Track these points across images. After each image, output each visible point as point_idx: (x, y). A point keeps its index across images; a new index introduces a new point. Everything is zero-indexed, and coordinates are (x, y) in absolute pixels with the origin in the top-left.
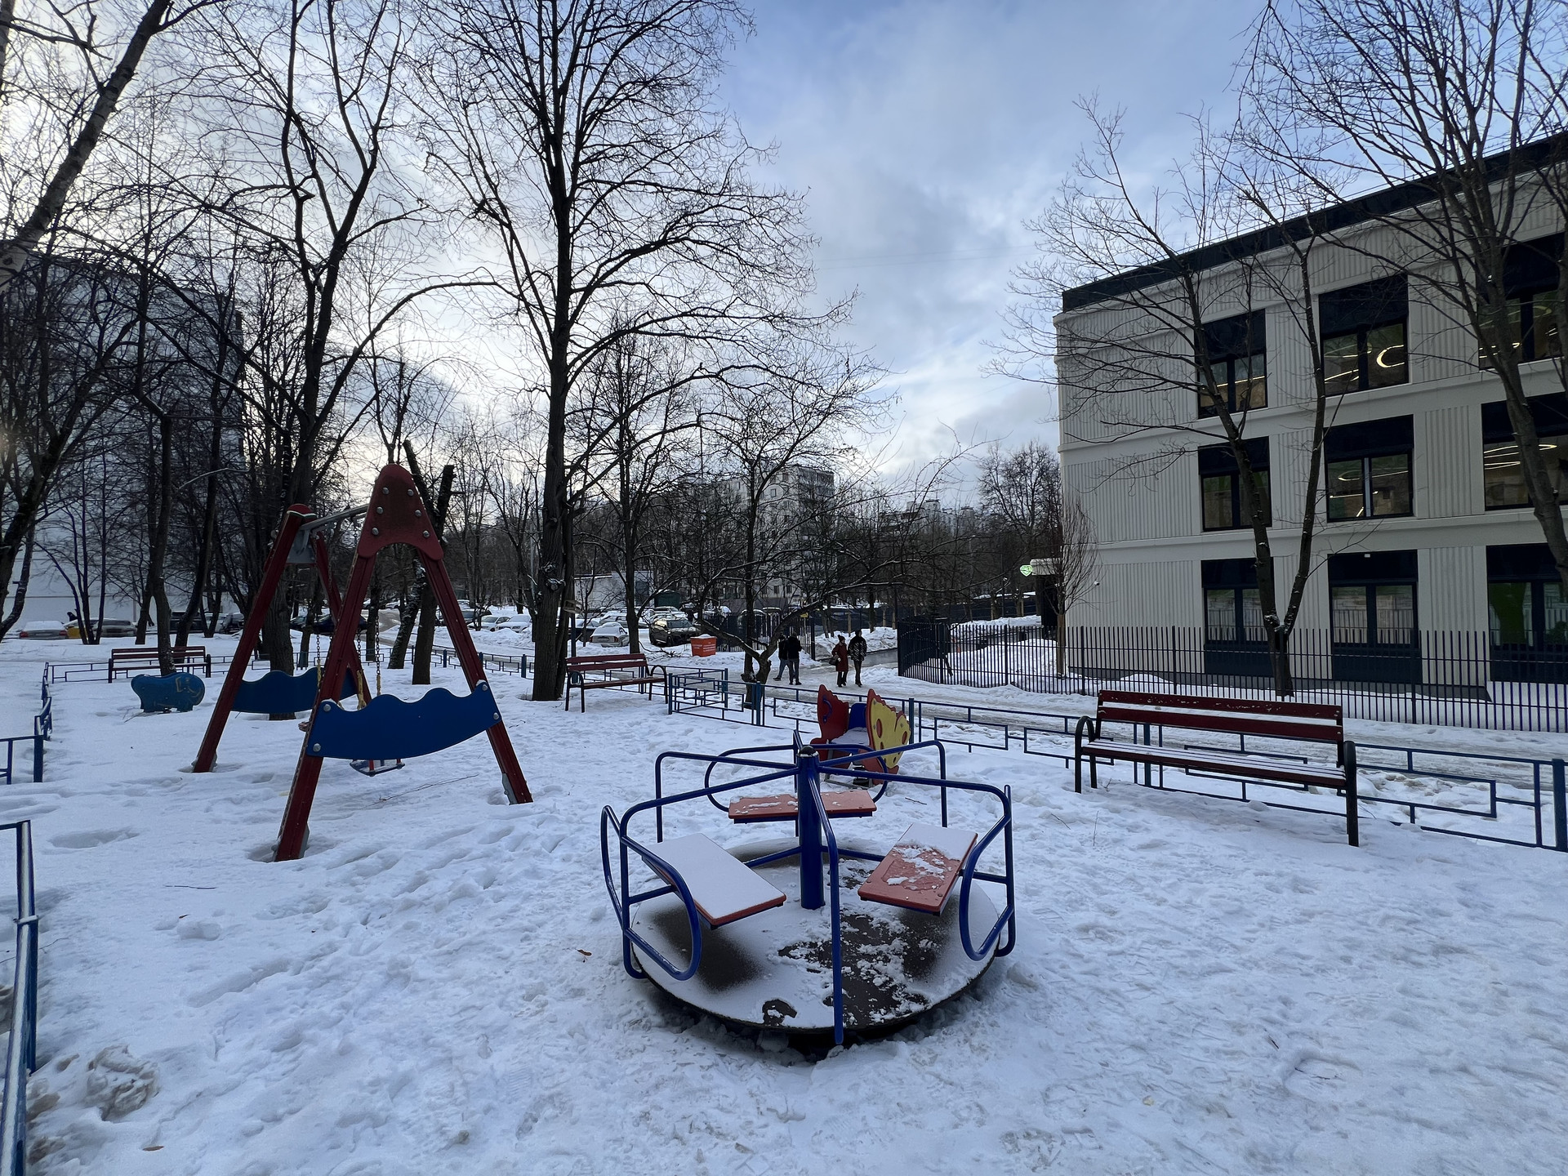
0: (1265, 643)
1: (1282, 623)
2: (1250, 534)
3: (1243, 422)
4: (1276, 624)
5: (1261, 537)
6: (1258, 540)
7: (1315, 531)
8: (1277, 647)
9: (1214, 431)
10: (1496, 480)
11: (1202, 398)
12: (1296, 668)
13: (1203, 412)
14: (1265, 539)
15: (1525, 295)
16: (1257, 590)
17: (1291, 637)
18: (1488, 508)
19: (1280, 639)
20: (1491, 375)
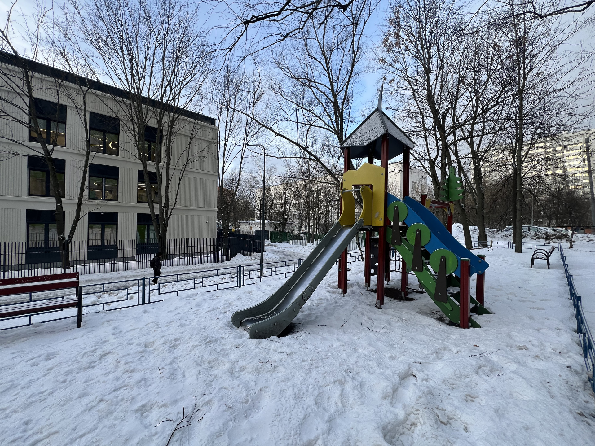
0: (58, 247)
1: (67, 239)
2: (54, 200)
3: (53, 150)
4: (64, 239)
5: (59, 201)
6: (57, 203)
7: (83, 202)
8: (64, 249)
9: (37, 149)
10: (141, 194)
11: (32, 132)
12: (71, 257)
13: (32, 139)
14: (61, 203)
15: (150, 142)
16: (56, 225)
17: (70, 245)
18: (138, 202)
19: (65, 246)
20: (140, 161)
